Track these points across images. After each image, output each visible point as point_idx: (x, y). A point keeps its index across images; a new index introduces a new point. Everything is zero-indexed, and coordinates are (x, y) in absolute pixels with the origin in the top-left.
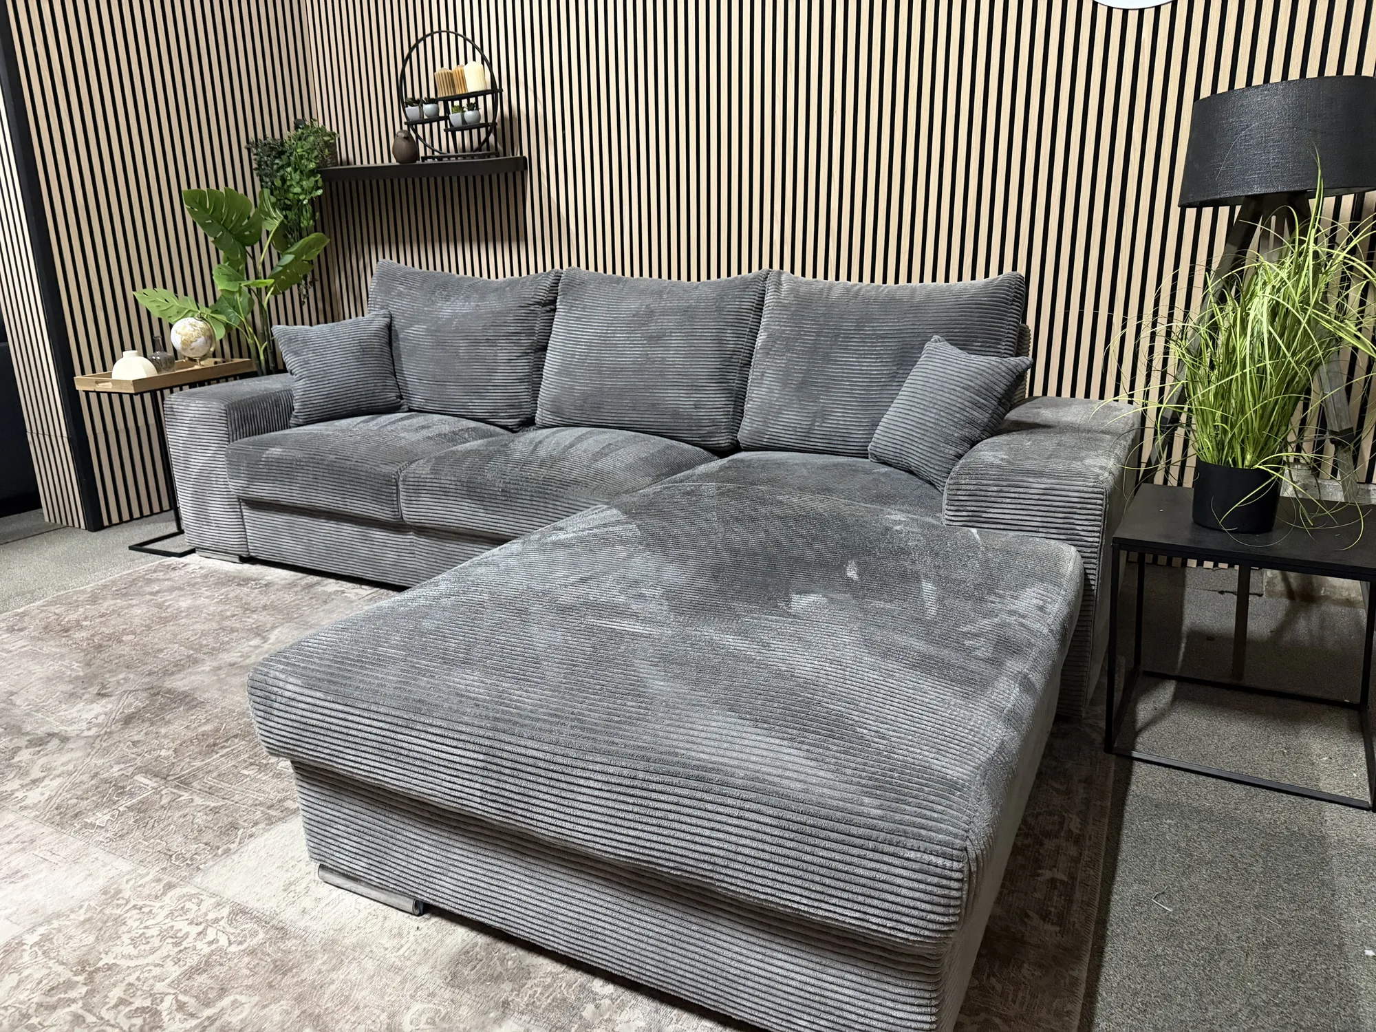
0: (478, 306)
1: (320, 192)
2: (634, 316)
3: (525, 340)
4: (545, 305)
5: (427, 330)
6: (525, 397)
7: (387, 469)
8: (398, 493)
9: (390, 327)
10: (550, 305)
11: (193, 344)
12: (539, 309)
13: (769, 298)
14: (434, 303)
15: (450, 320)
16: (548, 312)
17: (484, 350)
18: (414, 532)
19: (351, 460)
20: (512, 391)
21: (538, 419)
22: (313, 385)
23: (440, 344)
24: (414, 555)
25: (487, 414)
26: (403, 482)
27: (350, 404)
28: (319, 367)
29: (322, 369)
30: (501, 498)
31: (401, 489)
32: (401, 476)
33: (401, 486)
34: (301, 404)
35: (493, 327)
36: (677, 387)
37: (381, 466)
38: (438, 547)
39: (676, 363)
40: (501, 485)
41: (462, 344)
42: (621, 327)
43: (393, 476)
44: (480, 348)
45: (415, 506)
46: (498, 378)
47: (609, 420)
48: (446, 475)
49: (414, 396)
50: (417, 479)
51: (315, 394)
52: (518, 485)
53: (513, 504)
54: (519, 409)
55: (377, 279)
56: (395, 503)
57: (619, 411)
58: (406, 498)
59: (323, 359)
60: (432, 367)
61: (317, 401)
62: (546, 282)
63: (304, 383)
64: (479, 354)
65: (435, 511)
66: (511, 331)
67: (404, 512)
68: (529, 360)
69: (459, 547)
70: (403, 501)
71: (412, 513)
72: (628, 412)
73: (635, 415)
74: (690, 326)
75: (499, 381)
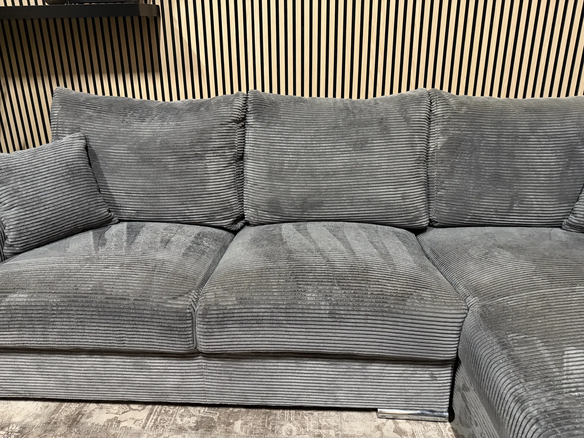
0: (177, 125)
2: (334, 128)
3: (229, 153)
4: (238, 122)
5: (129, 149)
6: (234, 200)
7: (180, 304)
8: (193, 326)
9: (86, 148)
10: (242, 121)
12: (235, 126)
13: (438, 110)
14: (129, 124)
15: (153, 139)
16: (241, 127)
17: (193, 164)
18: (204, 356)
19: (128, 299)
20: (223, 197)
21: (252, 218)
22: (27, 212)
23: (146, 161)
24: (202, 377)
25: (204, 218)
26: (204, 315)
27: (68, 226)
28: (31, 193)
29: (35, 196)
30: (328, 319)
31: (198, 322)
32: (199, 309)
33: (199, 319)
34: (15, 233)
35: (199, 144)
36: (386, 184)
37: (170, 301)
38: (234, 366)
39: (383, 164)
40: (328, 307)
41: (170, 160)
42: (324, 138)
43: (188, 311)
44: (190, 162)
45: (217, 337)
46: (210, 187)
47: (329, 215)
48: (258, 304)
49: (124, 208)
50: (221, 312)
51: (32, 222)
52: (349, 305)
53: (342, 324)
54: (230, 211)
55: (60, 105)
56: (190, 336)
57: (338, 207)
58: (206, 330)
59: (34, 186)
60: (140, 182)
61: (34, 228)
62: (239, 103)
63: (16, 212)
64: (189, 168)
65: (243, 339)
66: (216, 146)
67: (202, 344)
68: (232, 170)
69: (259, 364)
70: (201, 333)
71: (213, 344)
72: (347, 207)
73: (353, 210)
74: (388, 134)
75: (211, 190)
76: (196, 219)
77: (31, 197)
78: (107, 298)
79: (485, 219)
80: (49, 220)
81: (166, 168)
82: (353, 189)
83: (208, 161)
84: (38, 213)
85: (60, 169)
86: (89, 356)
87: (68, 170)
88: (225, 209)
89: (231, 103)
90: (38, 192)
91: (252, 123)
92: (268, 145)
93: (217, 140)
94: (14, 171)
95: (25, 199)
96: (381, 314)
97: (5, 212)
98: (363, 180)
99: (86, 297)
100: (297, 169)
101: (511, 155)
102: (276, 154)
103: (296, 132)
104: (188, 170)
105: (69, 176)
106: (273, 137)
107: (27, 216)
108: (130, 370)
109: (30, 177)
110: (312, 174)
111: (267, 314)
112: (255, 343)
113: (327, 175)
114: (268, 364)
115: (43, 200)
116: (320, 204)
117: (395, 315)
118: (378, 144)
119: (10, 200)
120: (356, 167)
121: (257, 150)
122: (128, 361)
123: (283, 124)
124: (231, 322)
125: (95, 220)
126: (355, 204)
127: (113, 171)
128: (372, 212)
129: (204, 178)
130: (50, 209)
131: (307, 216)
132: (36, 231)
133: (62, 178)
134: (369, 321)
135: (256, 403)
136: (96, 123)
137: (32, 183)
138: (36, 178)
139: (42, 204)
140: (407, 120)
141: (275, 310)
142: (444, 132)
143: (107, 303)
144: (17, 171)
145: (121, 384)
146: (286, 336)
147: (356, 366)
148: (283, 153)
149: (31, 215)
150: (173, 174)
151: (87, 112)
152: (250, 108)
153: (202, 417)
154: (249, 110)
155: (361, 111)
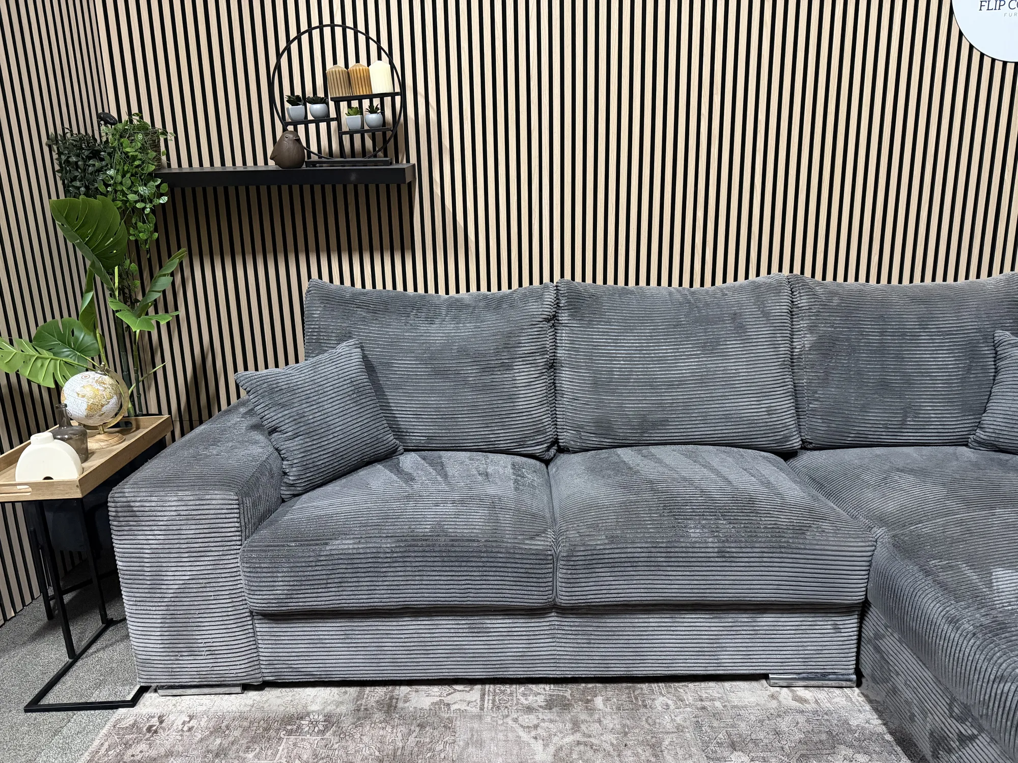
0: (476, 327)
1: (164, 200)
2: (675, 326)
3: (541, 361)
4: (548, 321)
6: (547, 420)
7: (539, 544)
8: (554, 571)
9: (364, 357)
10: (553, 320)
11: (104, 409)
12: (546, 325)
13: (803, 301)
14: (415, 328)
15: (446, 345)
16: (551, 327)
17: (498, 376)
18: (557, 613)
19: (478, 541)
20: (534, 416)
21: (572, 443)
22: (315, 442)
23: (440, 373)
24: (554, 640)
25: (512, 445)
26: (568, 558)
27: (355, 458)
28: (319, 418)
29: (322, 421)
30: (717, 559)
31: (561, 566)
32: (562, 550)
33: (562, 563)
34: (300, 468)
35: (506, 350)
36: (747, 396)
37: (527, 542)
38: (594, 624)
39: (740, 371)
40: (717, 545)
41: (471, 371)
42: (664, 339)
43: (549, 553)
44: (495, 373)
45: (583, 585)
46: (520, 404)
47: (677, 436)
48: (633, 542)
49: (411, 434)
50: (589, 553)
51: (319, 454)
52: (741, 542)
53: (733, 564)
54: (543, 434)
55: (321, 303)
56: (550, 584)
57: (688, 426)
58: (569, 576)
59: (321, 409)
60: (433, 400)
61: (322, 462)
62: (549, 297)
63: (301, 442)
64: (494, 380)
65: (614, 587)
66: (526, 352)
67: (564, 593)
68: (545, 381)
69: (626, 620)
70: (563, 580)
71: (577, 593)
72: (699, 426)
73: (707, 429)
74: (744, 332)
75: (521, 407)
76: (503, 446)
77: (319, 423)
78: (453, 540)
79: (872, 438)
80: (338, 451)
81: (466, 382)
82: (706, 403)
83: (517, 371)
84: (326, 443)
85: (346, 386)
86: (413, 619)
87: (353, 388)
88: (539, 432)
89: (540, 297)
90: (326, 416)
91: (566, 322)
92: (590, 349)
93: (527, 345)
94: (297, 391)
95: (312, 425)
96: (778, 550)
97: (286, 443)
98: (717, 391)
99: (426, 540)
100: (631, 378)
101: (899, 357)
102: (602, 360)
103: (627, 333)
104: (493, 384)
105: (355, 395)
106: (596, 339)
107: (314, 447)
108: (464, 635)
109: (315, 398)
110: (652, 384)
111: (643, 555)
112: (628, 591)
113: (671, 385)
114: (636, 620)
115: (332, 427)
116: (664, 422)
117: (795, 551)
118: (733, 346)
119: (294, 427)
120: (707, 375)
121: (576, 355)
122: (463, 622)
123: (609, 322)
124: (600, 566)
125: (382, 449)
126: (709, 421)
127: (397, 387)
128: (731, 431)
129: (514, 393)
130: (339, 437)
131: (648, 438)
132: (323, 466)
133: (348, 398)
134: (765, 560)
135: (619, 673)
136: (372, 327)
137: (318, 405)
138: (322, 399)
139: (331, 432)
140: (766, 315)
141: (653, 550)
142: (812, 329)
143: (452, 546)
144: (299, 391)
145: (449, 655)
146: (666, 582)
147: (744, 618)
148: (612, 358)
149: (319, 445)
150: (475, 388)
151: (358, 313)
152: (563, 302)
153: (550, 695)
154: (561, 305)
155: (707, 305)
